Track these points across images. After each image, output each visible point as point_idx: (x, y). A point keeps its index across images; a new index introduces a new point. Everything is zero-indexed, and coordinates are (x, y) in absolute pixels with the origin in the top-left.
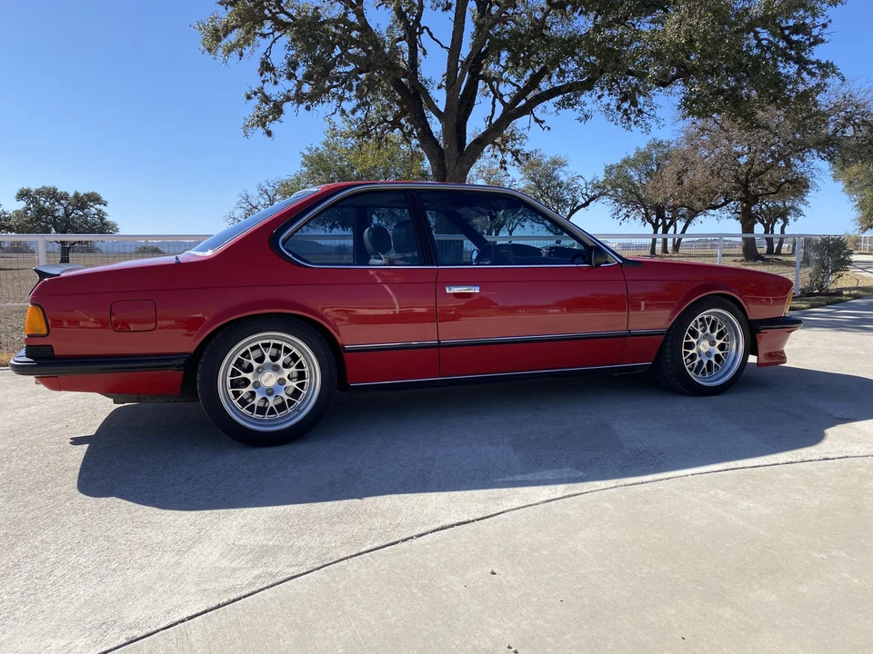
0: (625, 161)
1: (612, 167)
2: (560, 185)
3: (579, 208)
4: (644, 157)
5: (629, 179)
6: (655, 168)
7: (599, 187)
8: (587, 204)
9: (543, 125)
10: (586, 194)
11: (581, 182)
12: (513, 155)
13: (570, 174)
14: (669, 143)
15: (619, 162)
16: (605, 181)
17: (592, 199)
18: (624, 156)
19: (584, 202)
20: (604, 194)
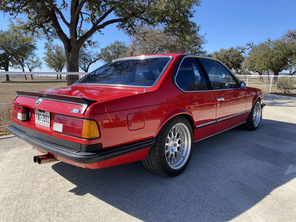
0: (108, 48)
1: (103, 49)
2: (85, 54)
3: (92, 63)
4: (114, 47)
5: (109, 54)
6: (117, 50)
7: (99, 56)
8: (95, 61)
9: (101, 33)
10: (94, 58)
11: (92, 53)
12: (88, 42)
13: (88, 50)
14: (121, 43)
15: (105, 47)
16: (101, 54)
17: (97, 60)
18: (107, 46)
19: (94, 61)
20: (101, 58)
